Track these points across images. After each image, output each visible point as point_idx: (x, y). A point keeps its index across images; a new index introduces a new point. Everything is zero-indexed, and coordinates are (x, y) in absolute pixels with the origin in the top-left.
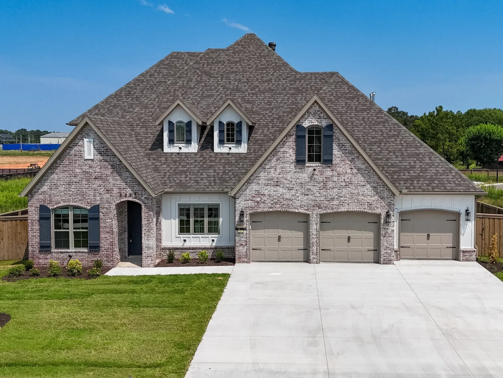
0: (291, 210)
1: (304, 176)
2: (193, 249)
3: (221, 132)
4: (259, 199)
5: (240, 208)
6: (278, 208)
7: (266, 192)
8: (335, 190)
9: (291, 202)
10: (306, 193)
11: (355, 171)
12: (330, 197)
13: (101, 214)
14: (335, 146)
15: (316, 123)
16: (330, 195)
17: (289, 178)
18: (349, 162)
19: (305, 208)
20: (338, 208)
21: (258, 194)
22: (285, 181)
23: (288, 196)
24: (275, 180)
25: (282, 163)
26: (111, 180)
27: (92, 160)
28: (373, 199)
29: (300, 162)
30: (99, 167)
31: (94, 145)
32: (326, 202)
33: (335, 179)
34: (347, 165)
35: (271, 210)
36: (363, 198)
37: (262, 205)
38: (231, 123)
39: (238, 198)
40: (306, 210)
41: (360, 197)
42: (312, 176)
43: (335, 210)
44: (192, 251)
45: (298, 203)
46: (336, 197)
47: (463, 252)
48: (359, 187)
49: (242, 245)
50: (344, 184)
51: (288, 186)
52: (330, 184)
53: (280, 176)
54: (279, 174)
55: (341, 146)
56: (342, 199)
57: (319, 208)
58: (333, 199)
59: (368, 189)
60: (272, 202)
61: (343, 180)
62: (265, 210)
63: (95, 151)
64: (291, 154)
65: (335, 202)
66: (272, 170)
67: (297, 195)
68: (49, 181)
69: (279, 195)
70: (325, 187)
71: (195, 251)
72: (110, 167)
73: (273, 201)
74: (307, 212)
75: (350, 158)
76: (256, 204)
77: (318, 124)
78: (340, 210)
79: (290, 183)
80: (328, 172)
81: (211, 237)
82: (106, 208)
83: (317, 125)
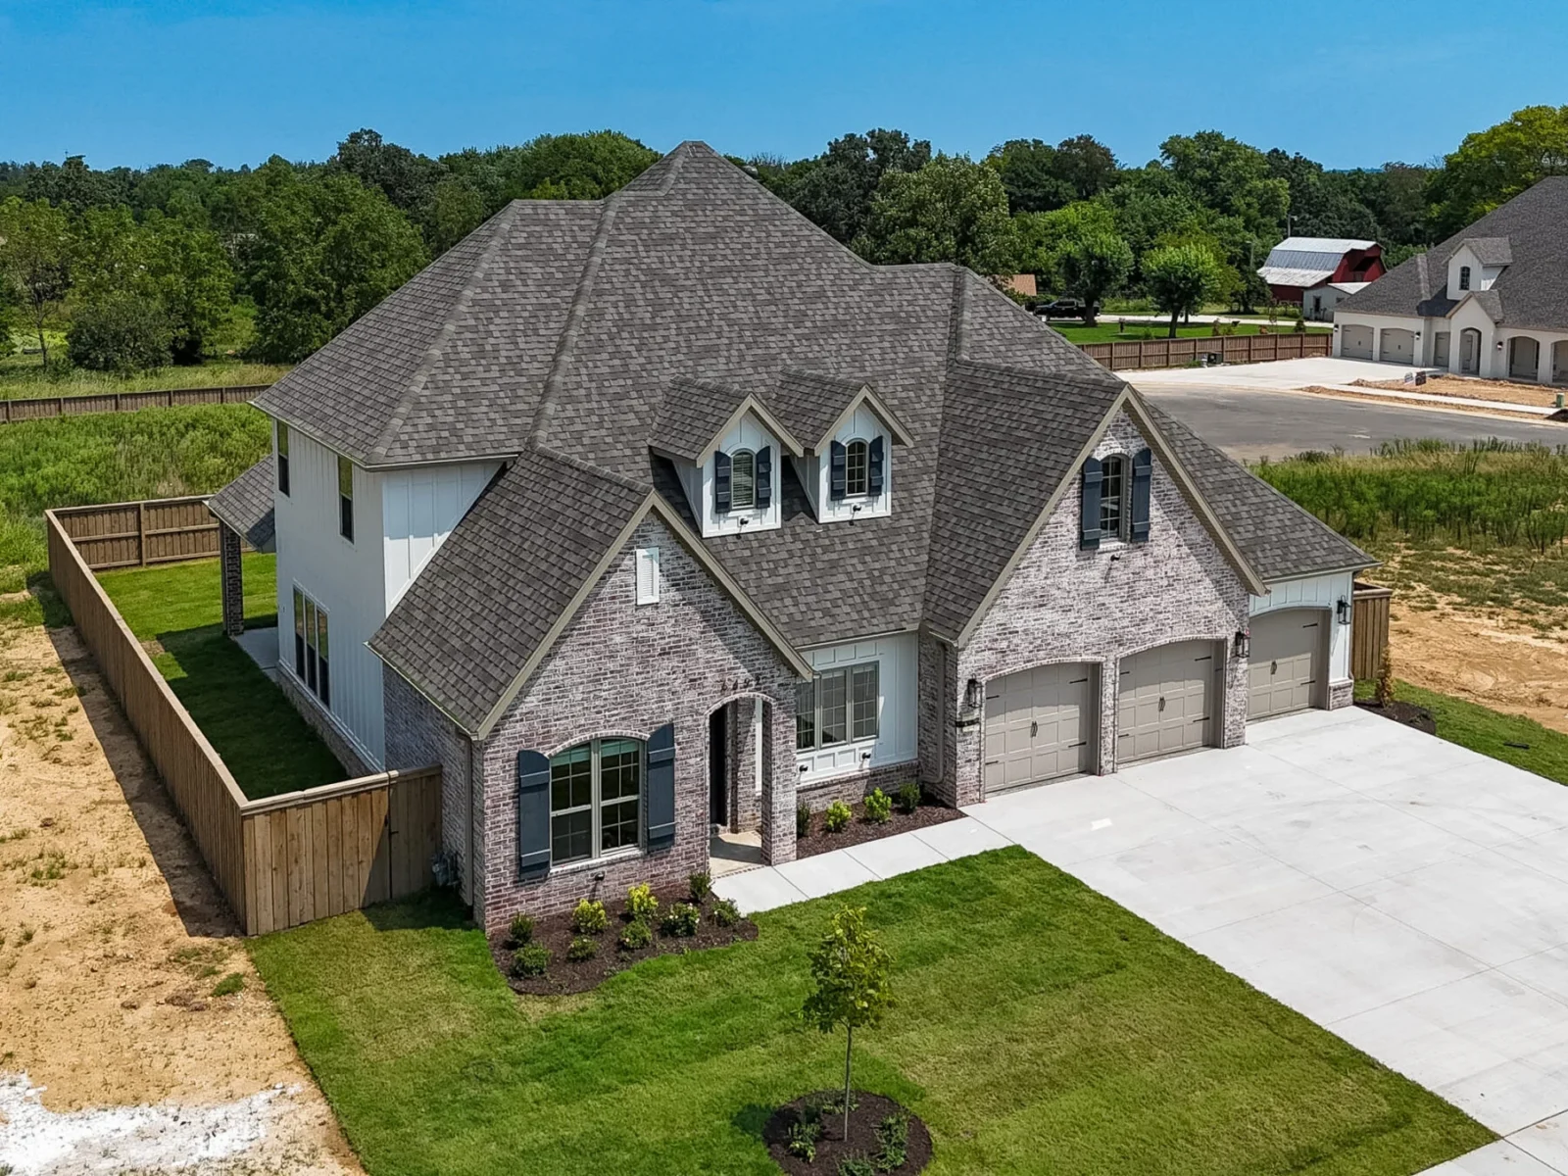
0: (1066, 660)
1: (1094, 575)
2: (824, 786)
3: (835, 469)
4: (1004, 644)
5: (967, 672)
6: (1043, 659)
7: (1019, 625)
8: (1151, 599)
9: (1068, 641)
10: (1099, 614)
11: (1185, 550)
12: (1141, 616)
13: (676, 747)
14: (1153, 501)
15: (1118, 450)
16: (1141, 612)
17: (1065, 585)
18: (1176, 532)
19: (1095, 650)
20: (1154, 640)
21: (1006, 631)
22: (1057, 592)
23: (1062, 628)
24: (1039, 594)
25: (1053, 550)
26: (700, 653)
27: (656, 606)
28: (1214, 607)
29: (1087, 544)
30: (673, 621)
31: (660, 565)
32: (1133, 629)
33: (1150, 573)
34: (1171, 540)
35: (1029, 665)
36: (1198, 608)
37: (1010, 658)
38: (859, 443)
39: (964, 649)
40: (1095, 653)
41: (1193, 608)
42: (1108, 574)
43: (1149, 645)
44: (821, 792)
45: (1080, 641)
46: (1151, 614)
47: (1335, 690)
48: (1191, 586)
49: (970, 761)
50: (1165, 582)
51: (1063, 603)
52: (1141, 587)
53: (1048, 582)
54: (1046, 578)
55: (1163, 497)
56: (1161, 616)
57: (1120, 645)
58: (1143, 621)
59: (1206, 589)
60: (1031, 648)
61: (1163, 575)
62: (1019, 668)
63: (664, 579)
64: (1070, 526)
65: (1149, 627)
66: (1033, 571)
67: (1080, 621)
68: (542, 680)
69: (1045, 628)
70: (1131, 596)
71: (825, 790)
72: (698, 617)
73: (1031, 643)
74: (1098, 658)
75: (1177, 523)
76: (1000, 655)
77: (1123, 451)
78: (1157, 643)
79: (1066, 595)
80: (1138, 560)
81: (860, 749)
82: (689, 729)
83: (1121, 454)
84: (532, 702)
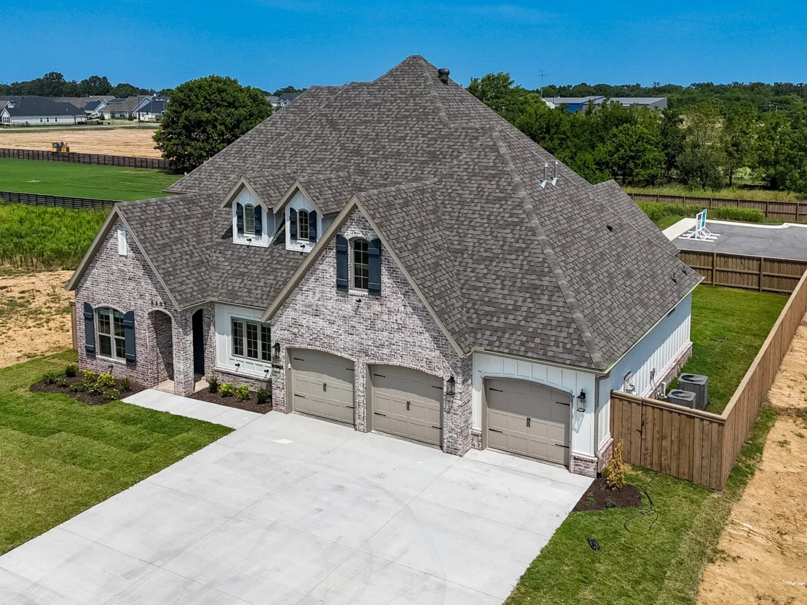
0: (332, 352)
1: (348, 307)
2: (245, 377)
3: (293, 223)
4: (296, 331)
5: (276, 339)
6: (317, 346)
7: (304, 322)
8: (386, 333)
9: (333, 342)
10: (351, 331)
11: (409, 309)
12: (380, 342)
13: (135, 322)
14: (384, 271)
15: (360, 235)
16: (379, 339)
17: (330, 307)
18: (402, 296)
19: (350, 352)
20: (389, 360)
21: (296, 323)
22: (326, 310)
23: (329, 332)
24: (315, 308)
25: (322, 285)
26: (143, 283)
27: (126, 257)
28: (433, 354)
29: (342, 287)
30: (132, 266)
31: (127, 239)
32: (374, 348)
33: (385, 317)
34: (399, 300)
35: (310, 347)
36: (420, 350)
37: (299, 339)
38: (305, 212)
39: (273, 325)
40: (351, 355)
41: (417, 349)
42: (357, 309)
43: (385, 362)
44: (245, 380)
45: (341, 344)
46: (387, 343)
48: (415, 334)
49: (279, 388)
50: (396, 326)
51: (329, 317)
52: (379, 324)
53: (320, 303)
54: (318, 300)
55: (392, 271)
56: (394, 347)
57: (366, 355)
58: (382, 345)
59: (426, 339)
60: (311, 338)
61: (394, 321)
62: (304, 346)
63: (128, 246)
64: (332, 274)
65: (385, 351)
66: (311, 293)
67: (340, 332)
68: (90, 276)
69: (319, 329)
70: (372, 327)
71: (248, 380)
72: (141, 267)
73: (311, 335)
74: (352, 359)
75: (404, 291)
76: (293, 336)
77: (363, 236)
78: (391, 363)
79: (331, 314)
80: (377, 307)
81: (266, 366)
82: (140, 316)
83: (362, 237)
84: (88, 284)
